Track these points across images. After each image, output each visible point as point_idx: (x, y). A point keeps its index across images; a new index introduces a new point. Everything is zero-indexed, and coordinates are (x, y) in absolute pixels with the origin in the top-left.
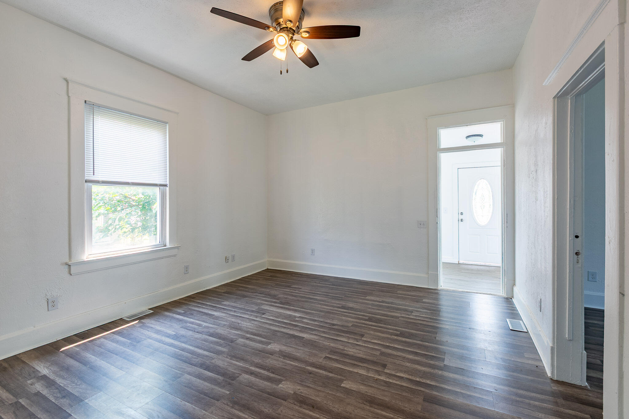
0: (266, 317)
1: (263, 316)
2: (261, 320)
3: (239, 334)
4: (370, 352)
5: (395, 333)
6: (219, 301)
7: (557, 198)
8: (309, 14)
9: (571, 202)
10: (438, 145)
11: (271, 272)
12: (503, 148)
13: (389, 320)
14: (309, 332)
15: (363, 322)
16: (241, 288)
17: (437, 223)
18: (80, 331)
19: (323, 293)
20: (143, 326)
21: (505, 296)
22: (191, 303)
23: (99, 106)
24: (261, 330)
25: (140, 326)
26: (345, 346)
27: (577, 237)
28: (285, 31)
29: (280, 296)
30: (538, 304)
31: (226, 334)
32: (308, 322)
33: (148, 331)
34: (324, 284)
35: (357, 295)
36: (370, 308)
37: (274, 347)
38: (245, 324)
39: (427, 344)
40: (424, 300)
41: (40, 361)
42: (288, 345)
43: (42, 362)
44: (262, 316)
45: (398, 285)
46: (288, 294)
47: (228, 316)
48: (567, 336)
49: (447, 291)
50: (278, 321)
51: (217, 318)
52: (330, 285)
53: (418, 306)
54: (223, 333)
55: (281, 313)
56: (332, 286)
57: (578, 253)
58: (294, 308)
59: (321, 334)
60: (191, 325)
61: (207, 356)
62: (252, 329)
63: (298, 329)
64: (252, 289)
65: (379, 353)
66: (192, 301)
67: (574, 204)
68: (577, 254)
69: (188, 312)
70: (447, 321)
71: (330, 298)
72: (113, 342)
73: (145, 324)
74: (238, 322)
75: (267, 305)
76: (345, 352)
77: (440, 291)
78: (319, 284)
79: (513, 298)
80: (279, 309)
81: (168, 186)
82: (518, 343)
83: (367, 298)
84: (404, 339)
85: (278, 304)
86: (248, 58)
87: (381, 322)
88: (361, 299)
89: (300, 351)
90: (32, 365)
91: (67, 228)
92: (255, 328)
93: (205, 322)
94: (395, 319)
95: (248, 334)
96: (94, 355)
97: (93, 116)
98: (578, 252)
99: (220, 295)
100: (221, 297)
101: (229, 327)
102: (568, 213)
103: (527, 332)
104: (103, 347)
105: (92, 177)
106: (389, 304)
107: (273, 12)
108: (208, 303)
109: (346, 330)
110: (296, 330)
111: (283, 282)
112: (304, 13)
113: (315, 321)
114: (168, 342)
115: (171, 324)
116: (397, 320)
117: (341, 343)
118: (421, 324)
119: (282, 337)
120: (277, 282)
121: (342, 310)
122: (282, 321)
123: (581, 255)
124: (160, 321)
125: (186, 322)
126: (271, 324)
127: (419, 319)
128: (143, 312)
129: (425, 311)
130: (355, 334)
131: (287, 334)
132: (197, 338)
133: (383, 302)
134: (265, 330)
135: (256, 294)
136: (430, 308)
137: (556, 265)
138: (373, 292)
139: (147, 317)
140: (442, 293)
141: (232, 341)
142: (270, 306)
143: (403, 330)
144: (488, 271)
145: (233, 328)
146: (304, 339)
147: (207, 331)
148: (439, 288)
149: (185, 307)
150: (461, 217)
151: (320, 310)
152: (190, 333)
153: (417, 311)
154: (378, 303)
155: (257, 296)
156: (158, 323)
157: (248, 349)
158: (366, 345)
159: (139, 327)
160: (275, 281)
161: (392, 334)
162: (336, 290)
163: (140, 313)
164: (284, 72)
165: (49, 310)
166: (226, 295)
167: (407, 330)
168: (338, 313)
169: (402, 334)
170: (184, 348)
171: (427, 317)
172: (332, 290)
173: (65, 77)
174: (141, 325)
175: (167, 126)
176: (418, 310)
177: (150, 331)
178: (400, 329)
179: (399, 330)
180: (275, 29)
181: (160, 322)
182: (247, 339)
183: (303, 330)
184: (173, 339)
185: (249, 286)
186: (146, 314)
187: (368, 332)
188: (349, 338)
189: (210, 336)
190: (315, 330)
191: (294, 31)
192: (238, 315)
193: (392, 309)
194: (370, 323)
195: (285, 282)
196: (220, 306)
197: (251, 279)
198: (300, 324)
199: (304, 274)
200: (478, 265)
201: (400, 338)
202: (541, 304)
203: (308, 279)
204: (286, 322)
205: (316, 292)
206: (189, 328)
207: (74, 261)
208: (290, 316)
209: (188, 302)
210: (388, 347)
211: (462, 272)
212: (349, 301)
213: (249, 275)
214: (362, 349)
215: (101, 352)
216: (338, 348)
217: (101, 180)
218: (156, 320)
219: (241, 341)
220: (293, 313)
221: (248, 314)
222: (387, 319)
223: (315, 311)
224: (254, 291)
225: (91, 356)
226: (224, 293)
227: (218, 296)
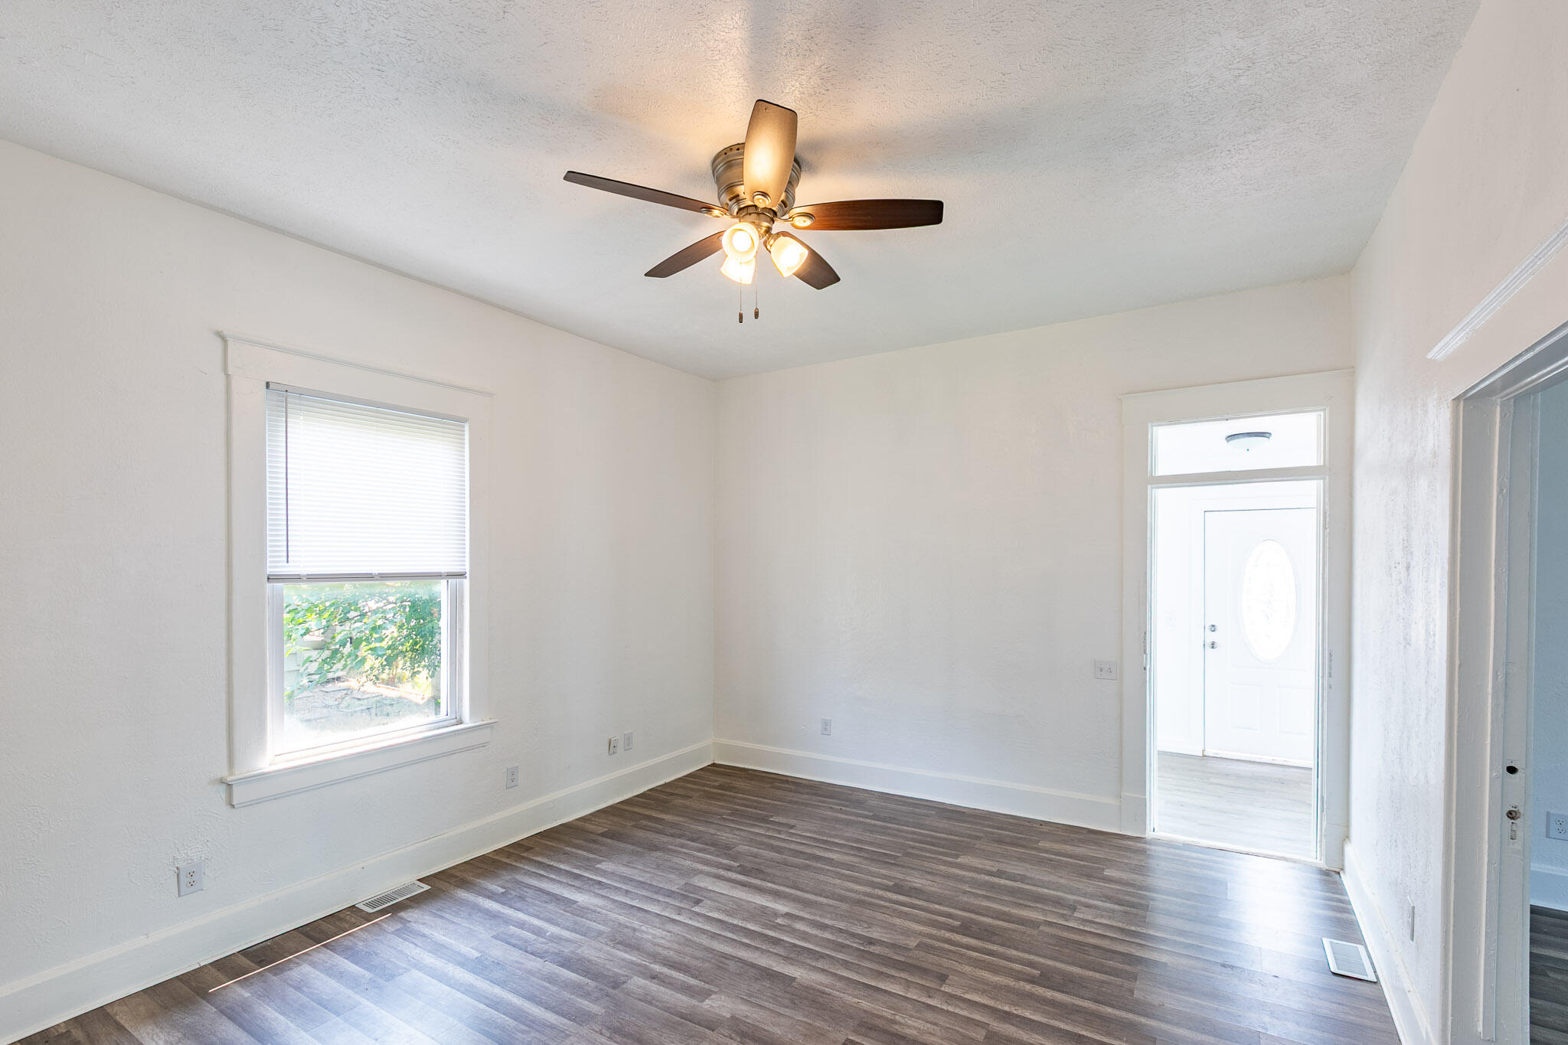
0: (704, 911)
1: (696, 909)
2: (690, 922)
3: (632, 962)
4: (961, 1030)
5: (1028, 975)
6: (588, 859)
7: (1460, 666)
8: (813, 169)
9: (1497, 679)
10: (1149, 468)
11: (724, 774)
12: (1322, 481)
13: (1014, 931)
14: (809, 961)
15: (948, 935)
16: (644, 822)
17: (1145, 669)
18: (255, 940)
19: (848, 840)
20: (405, 932)
21: (1322, 864)
22: (521, 863)
23: (301, 393)
24: (688, 950)
25: (397, 930)
26: (897, 1010)
27: (1512, 770)
28: (750, 214)
29: (743, 848)
30: (1408, 919)
31: (602, 961)
32: (808, 930)
33: (415, 944)
34: (852, 814)
35: (937, 853)
36: (965, 892)
37: (720, 1005)
38: (653, 934)
39: (1109, 1010)
40: (1107, 873)
41: (157, 1027)
42: (753, 1000)
43: (161, 1028)
44: (693, 909)
45: (1042, 823)
46: (761, 843)
47: (610, 906)
48: (1480, 1029)
49: (1169, 844)
50: (731, 924)
51: (582, 911)
52: (867, 817)
53: (1090, 890)
54: (596, 959)
55: (742, 900)
56: (873, 822)
57: (1514, 814)
58: (773, 886)
59: (837, 970)
60: (519, 931)
61: (552, 1027)
62: (668, 948)
63: (781, 951)
64: (673, 825)
65: (984, 1034)
66: (523, 858)
67: (1506, 684)
68: (1512, 815)
69: (512, 892)
70: (1163, 940)
71: (866, 858)
72: (330, 976)
73: (408, 925)
74: (634, 925)
75: (708, 874)
76: (897, 1027)
77: (1150, 844)
78: (839, 815)
79: (1344, 873)
80: (736, 888)
81: (467, 575)
82: (1351, 1018)
83: (959, 860)
84: (1049, 994)
85: (736, 872)
86: (663, 270)
87: (995, 938)
88: (945, 863)
89: (783, 1020)
90: (139, 1037)
91: (224, 696)
92: (676, 946)
93: (553, 924)
94: (1029, 931)
95: (655, 962)
96: (283, 1014)
97: (286, 418)
98: (1514, 809)
99: (594, 842)
100: (596, 849)
101: (611, 940)
102: (1489, 704)
103: (1375, 983)
104: (305, 989)
105: (283, 567)
106: (1016, 881)
107: (720, 168)
108: (562, 866)
109: (902, 959)
110: (776, 954)
111: (747, 806)
112: (799, 166)
113: (824, 927)
114: (462, 981)
115: (472, 927)
116: (1035, 932)
117: (886, 999)
118: (1095, 947)
119: (739, 974)
120: (736, 804)
121: (895, 897)
122: (743, 925)
123: (1522, 817)
124: (444, 915)
125: (507, 921)
126: (715, 933)
127: (1093, 930)
128: (406, 889)
129: (1108, 905)
130: (924, 971)
131: (753, 966)
132: (530, 972)
133: (1000, 874)
134: (699, 954)
135: (679, 840)
136: (1120, 896)
137: (1454, 841)
138: (976, 842)
139: (415, 905)
140: (1155, 851)
141: (616, 984)
142: (715, 880)
143: (1049, 966)
144: (1281, 782)
145: (620, 943)
146: (794, 984)
147: (557, 951)
148: (1149, 835)
149: (507, 876)
150: (1211, 637)
151: (839, 895)
152: (515, 955)
153: (1086, 907)
154: (987, 878)
155: (682, 846)
156: (439, 921)
157: (653, 1009)
158: (951, 1009)
159: (393, 933)
160: (731, 802)
161: (1018, 976)
162: (883, 834)
163: (399, 892)
164: (749, 316)
165: (182, 894)
166: (609, 841)
167: (1058, 965)
168: (884, 906)
169: (1045, 979)
170: (498, 1000)
171: (1113, 927)
172: (872, 832)
173: (220, 330)
174: (399, 926)
175: (467, 428)
176: (1092, 902)
177: (420, 944)
178: (1042, 960)
179: (1039, 963)
180: (727, 209)
181: (444, 921)
182: (654, 978)
183: (795, 955)
184: (473, 971)
185: (666, 817)
186: (413, 894)
187: (959, 968)
188: (908, 984)
189: (562, 966)
190: (823, 958)
191: (775, 213)
192: (634, 903)
193: (1021, 899)
194: (966, 940)
195: (755, 804)
196: (590, 876)
197: (672, 794)
198: (788, 936)
199: (803, 782)
200: (1254, 762)
201: (1040, 991)
202: (1413, 920)
203: (814, 798)
204: (752, 928)
205: (832, 840)
206: (514, 941)
207: (240, 772)
208: (762, 912)
209: (516, 861)
210: (1007, 1017)
211: (1211, 784)
212: (914, 869)
213: (667, 781)
214: (941, 1020)
215: (301, 1005)
216: (880, 1013)
217: (304, 574)
218: (436, 912)
219: (638, 983)
220: (771, 901)
221: (659, 901)
222: (1010, 929)
223: (825, 897)
224: (678, 832)
225: (277, 1014)
226: (603, 835)
227: (587, 844)
